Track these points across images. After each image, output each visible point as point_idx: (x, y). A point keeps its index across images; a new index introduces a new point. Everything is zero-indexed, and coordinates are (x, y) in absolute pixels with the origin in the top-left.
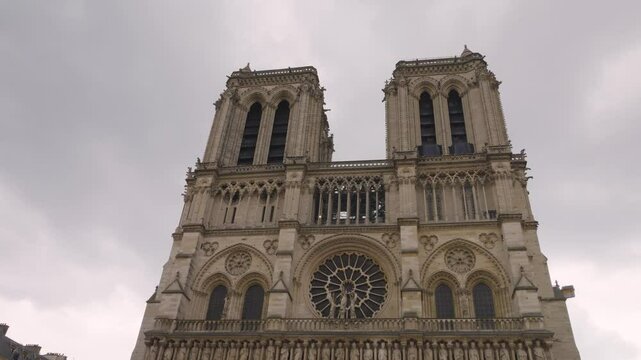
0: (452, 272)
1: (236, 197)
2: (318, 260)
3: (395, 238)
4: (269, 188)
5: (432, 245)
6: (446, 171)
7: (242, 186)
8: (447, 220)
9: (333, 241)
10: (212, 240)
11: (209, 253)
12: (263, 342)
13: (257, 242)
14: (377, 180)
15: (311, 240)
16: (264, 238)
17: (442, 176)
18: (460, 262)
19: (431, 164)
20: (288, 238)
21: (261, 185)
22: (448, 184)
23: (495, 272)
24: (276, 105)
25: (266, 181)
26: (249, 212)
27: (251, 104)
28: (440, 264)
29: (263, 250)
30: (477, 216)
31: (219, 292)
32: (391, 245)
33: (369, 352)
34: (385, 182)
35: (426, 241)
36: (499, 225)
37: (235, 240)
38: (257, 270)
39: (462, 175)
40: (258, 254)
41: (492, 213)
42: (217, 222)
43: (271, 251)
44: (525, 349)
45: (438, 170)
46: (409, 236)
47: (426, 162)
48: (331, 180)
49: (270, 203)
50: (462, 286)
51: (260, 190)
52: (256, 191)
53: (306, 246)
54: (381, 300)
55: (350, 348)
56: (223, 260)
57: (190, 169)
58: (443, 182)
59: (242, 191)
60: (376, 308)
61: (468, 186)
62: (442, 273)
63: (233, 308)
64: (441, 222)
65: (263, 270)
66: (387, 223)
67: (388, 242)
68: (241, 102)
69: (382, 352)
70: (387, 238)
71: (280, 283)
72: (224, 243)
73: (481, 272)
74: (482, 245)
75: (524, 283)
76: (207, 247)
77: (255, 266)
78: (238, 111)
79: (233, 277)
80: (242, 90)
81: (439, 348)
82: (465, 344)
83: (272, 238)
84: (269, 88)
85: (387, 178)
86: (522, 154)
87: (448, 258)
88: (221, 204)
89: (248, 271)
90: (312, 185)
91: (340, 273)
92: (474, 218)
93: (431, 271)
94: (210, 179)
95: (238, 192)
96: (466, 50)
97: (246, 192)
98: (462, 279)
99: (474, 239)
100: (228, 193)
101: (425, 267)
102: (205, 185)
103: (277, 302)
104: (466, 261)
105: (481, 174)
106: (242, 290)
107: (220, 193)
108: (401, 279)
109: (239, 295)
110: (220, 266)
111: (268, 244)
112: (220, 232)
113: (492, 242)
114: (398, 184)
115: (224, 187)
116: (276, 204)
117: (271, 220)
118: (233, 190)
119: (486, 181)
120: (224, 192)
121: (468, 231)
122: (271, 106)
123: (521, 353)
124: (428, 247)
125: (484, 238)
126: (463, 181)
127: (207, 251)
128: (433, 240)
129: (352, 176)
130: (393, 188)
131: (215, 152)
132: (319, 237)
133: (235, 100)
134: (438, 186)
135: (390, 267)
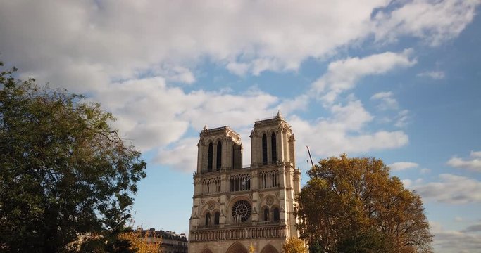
0: (268, 206)
1: (208, 184)
2: (233, 203)
3: (252, 196)
4: (217, 180)
5: (263, 197)
6: (267, 170)
7: (210, 180)
8: (267, 188)
9: (237, 197)
10: (203, 199)
11: (203, 204)
12: (219, 231)
13: (215, 199)
14: (248, 174)
15: (230, 198)
16: (217, 198)
17: (266, 172)
18: (270, 201)
20: (223, 198)
21: (215, 179)
22: (268, 175)
23: (278, 206)
24: (217, 143)
25: (216, 177)
26: (213, 188)
27: (209, 143)
28: (264, 203)
29: (217, 202)
30: (275, 186)
31: (208, 215)
34: (250, 176)
35: (261, 196)
37: (210, 199)
39: (272, 171)
42: (204, 193)
43: (219, 202)
45: (265, 170)
46: (255, 196)
47: (262, 168)
48: (235, 175)
49: (218, 185)
50: (270, 210)
52: (214, 181)
53: (229, 200)
54: (250, 215)
56: (207, 206)
57: (194, 174)
58: (266, 174)
61: (273, 176)
62: (265, 206)
63: (212, 220)
64: (265, 189)
65: (218, 209)
66: (250, 191)
68: (205, 144)
70: (250, 196)
71: (222, 213)
72: (207, 200)
73: (275, 205)
74: (276, 196)
76: (202, 202)
77: (216, 207)
78: (205, 148)
79: (211, 211)
80: (205, 139)
83: (219, 198)
84: (214, 137)
87: (267, 201)
88: (204, 186)
89: (215, 209)
90: (229, 178)
91: (239, 207)
93: (262, 206)
94: (200, 179)
95: (209, 182)
96: (278, 114)
97: (211, 182)
98: (270, 208)
99: (274, 195)
101: (260, 205)
102: (199, 181)
105: (277, 170)
106: (214, 215)
107: (203, 182)
111: (218, 200)
112: (205, 197)
113: (278, 195)
114: (253, 177)
115: (204, 180)
116: (220, 185)
117: (219, 192)
118: (207, 181)
120: (205, 182)
121: (272, 192)
122: (215, 145)
124: (261, 198)
125: (276, 194)
128: (263, 195)
129: (240, 174)
131: (200, 167)
132: (232, 196)
133: (203, 144)
134: (265, 176)
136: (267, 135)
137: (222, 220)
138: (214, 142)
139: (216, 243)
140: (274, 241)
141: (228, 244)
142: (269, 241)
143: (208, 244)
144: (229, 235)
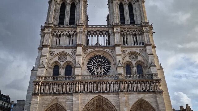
0: (131, 61)
1: (60, 36)
2: (89, 57)
3: (113, 50)
4: (71, 33)
5: (125, 53)
6: (129, 30)
7: (62, 32)
8: (129, 45)
9: (94, 51)
10: (53, 50)
11: (52, 55)
12: (75, 83)
13: (69, 51)
14: (107, 32)
15: (86, 51)
16: (71, 50)
18: (133, 58)
19: (124, 27)
20: (79, 50)
21: (68, 32)
23: (143, 61)
24: (71, 4)
25: (70, 31)
26: (65, 41)
27: (62, 3)
28: (127, 59)
29: (71, 54)
30: (138, 44)
32: (112, 52)
33: (108, 85)
34: (110, 32)
35: (123, 51)
36: (145, 47)
37: (61, 50)
38: (69, 60)
39: (134, 31)
40: (69, 55)
41: (143, 43)
42: (54, 44)
43: (74, 54)
44: (153, 83)
45: (126, 29)
46: (118, 50)
48: (92, 31)
49: (72, 38)
50: (134, 65)
51: (68, 34)
52: (67, 34)
53: (85, 53)
54: (109, 69)
55: (102, 84)
56: (57, 57)
57: (42, 25)
58: (128, 33)
59: (62, 34)
60: (108, 72)
61: (135, 35)
62: (128, 61)
63: (62, 72)
64: (128, 45)
65: (71, 60)
66: (111, 45)
67: (111, 52)
68: (58, 2)
69: (112, 85)
70: (111, 50)
71: (78, 65)
72: (57, 51)
73: (139, 61)
74: (140, 53)
75: (153, 64)
76: (51, 52)
77: (69, 59)
78: (57, 5)
79: (61, 62)
81: (129, 83)
82: (136, 82)
83: (73, 50)
85: (110, 31)
86: (151, 25)
87: (130, 57)
88: (55, 38)
89: (67, 61)
90: (86, 33)
91: (96, 61)
92: (137, 44)
93: (125, 61)
94: (51, 29)
95: (60, 34)
97: (63, 34)
98: (134, 63)
100: (57, 34)
101: (123, 59)
102: (48, 31)
103: (78, 70)
104: (135, 58)
105: (139, 31)
106: (64, 67)
107: (54, 34)
108: (116, 63)
109: (63, 68)
110: (56, 59)
111: (72, 52)
112: (55, 48)
113: (143, 52)
114: (114, 33)
115: (55, 32)
116: (74, 38)
117: (72, 44)
118: (59, 34)
119: (141, 33)
120: (55, 34)
121: (136, 48)
122: (69, 4)
123: (152, 84)
124: (124, 53)
125: (140, 51)
126: (134, 33)
127: (51, 54)
128: (125, 51)
130: (112, 34)
132: (89, 50)
133: (56, 1)
134: (126, 34)
135: (112, 59)
137: (78, 71)
139: (69, 97)
140: (147, 96)
141: (88, 98)
142: (141, 96)
143: (58, 97)
144: (88, 88)
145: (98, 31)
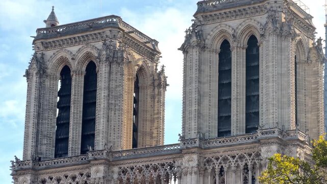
4: (81, 181)
6: (228, 154)
17: (225, 159)
19: (214, 148)
21: (74, 179)
22: (229, 167)
24: (84, 69)
25: (77, 173)
27: (60, 69)
47: (212, 145)
58: (226, 166)
68: (49, 71)
78: (47, 83)
80: (49, 53)
84: (74, 49)
90: (116, 176)
94: (29, 178)
105: (257, 156)
122: (78, 73)
126: (242, 164)
129: (149, 163)
131: (31, 142)
133: (42, 72)
134: (222, 170)
136: (233, 44)
138: (74, 66)
145: (147, 167)
